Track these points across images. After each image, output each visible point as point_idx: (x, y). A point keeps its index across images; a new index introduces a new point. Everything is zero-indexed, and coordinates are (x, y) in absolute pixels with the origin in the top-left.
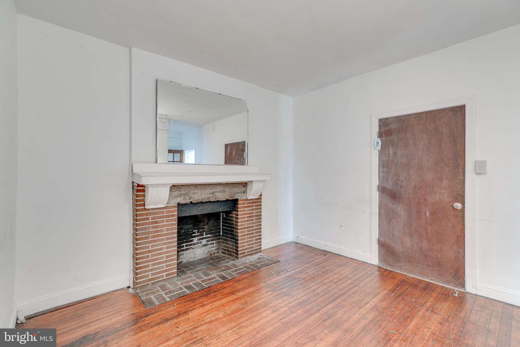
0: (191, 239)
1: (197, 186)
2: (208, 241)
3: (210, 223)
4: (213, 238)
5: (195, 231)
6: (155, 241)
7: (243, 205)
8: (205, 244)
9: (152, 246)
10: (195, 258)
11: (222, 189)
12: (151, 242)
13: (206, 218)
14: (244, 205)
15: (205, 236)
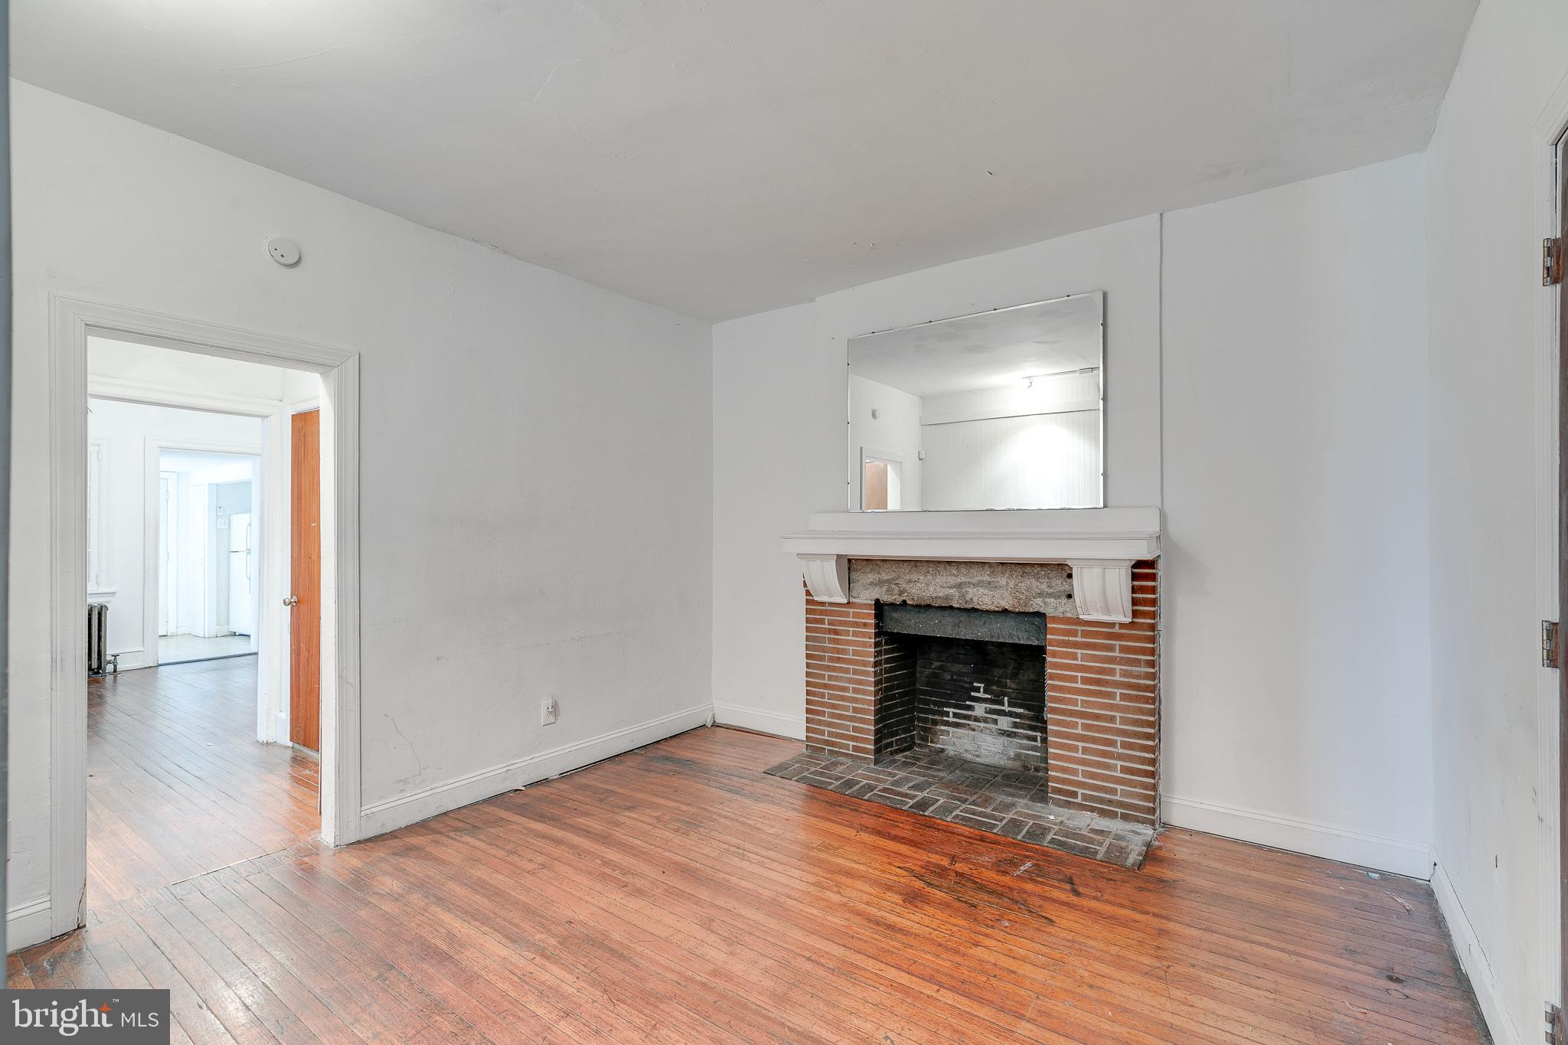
0: (967, 703)
1: (919, 564)
2: (1015, 725)
3: (1024, 675)
4: (1034, 723)
5: (979, 685)
6: (834, 669)
7: (1067, 638)
8: (1008, 729)
9: (830, 678)
10: (978, 756)
11: (987, 578)
12: (828, 668)
13: (1013, 659)
14: (1071, 639)
15: (1006, 708)
